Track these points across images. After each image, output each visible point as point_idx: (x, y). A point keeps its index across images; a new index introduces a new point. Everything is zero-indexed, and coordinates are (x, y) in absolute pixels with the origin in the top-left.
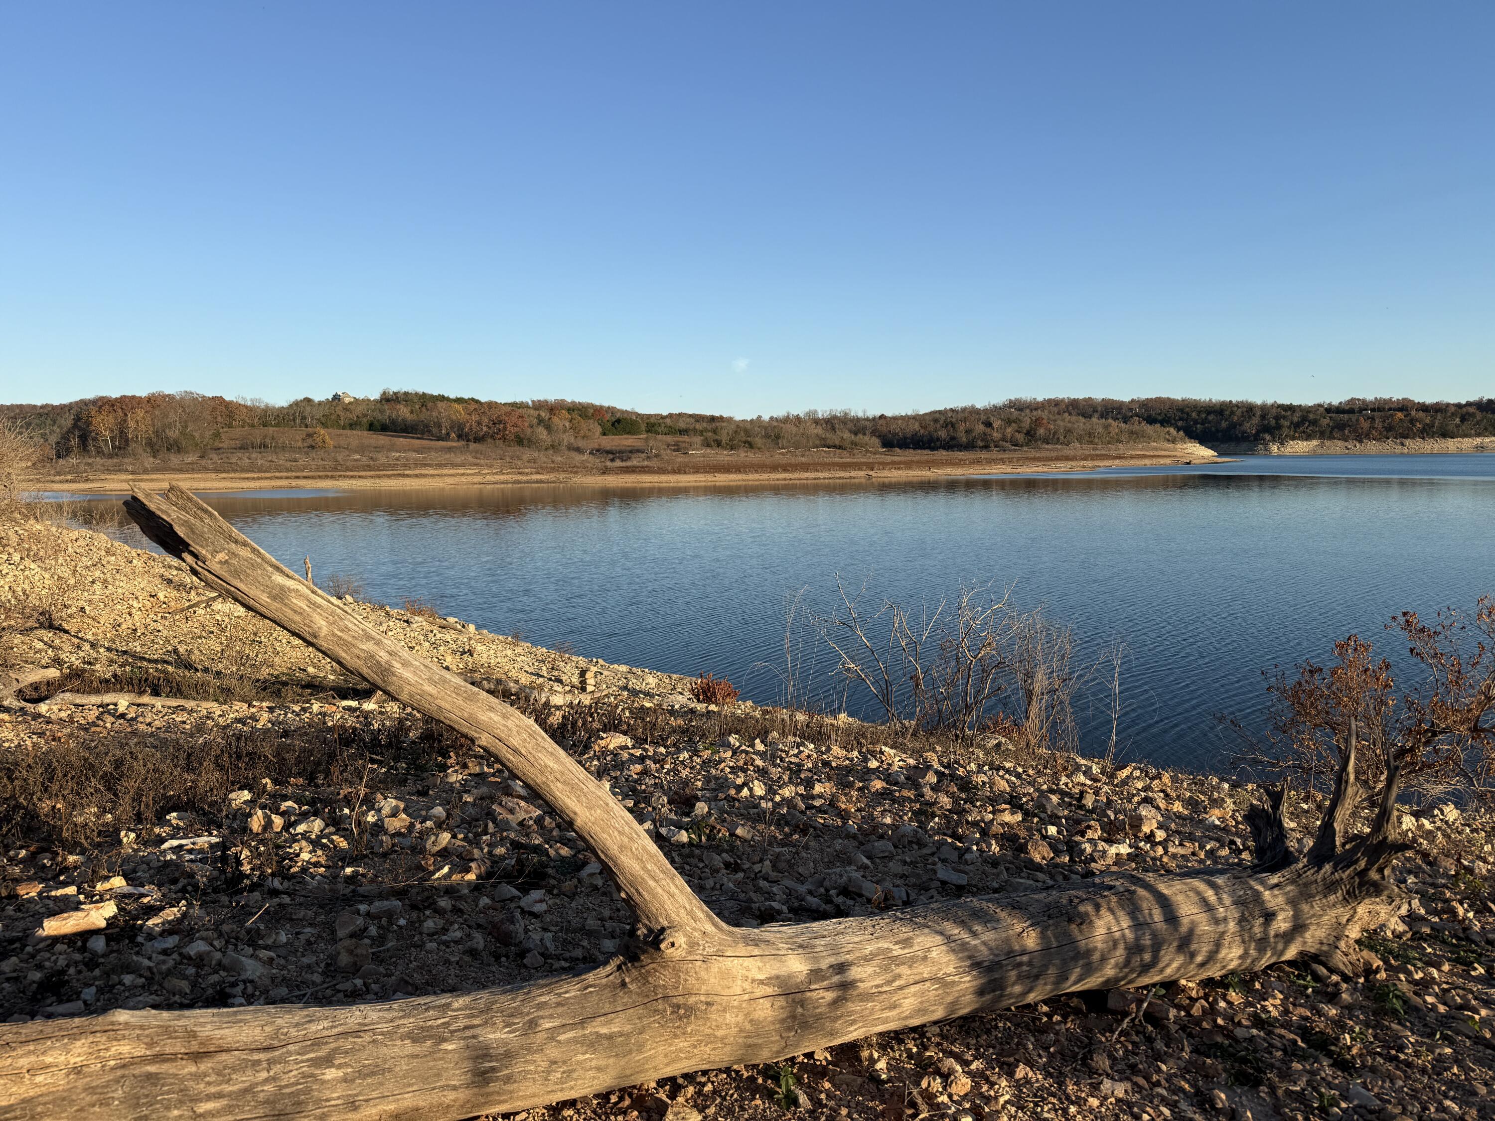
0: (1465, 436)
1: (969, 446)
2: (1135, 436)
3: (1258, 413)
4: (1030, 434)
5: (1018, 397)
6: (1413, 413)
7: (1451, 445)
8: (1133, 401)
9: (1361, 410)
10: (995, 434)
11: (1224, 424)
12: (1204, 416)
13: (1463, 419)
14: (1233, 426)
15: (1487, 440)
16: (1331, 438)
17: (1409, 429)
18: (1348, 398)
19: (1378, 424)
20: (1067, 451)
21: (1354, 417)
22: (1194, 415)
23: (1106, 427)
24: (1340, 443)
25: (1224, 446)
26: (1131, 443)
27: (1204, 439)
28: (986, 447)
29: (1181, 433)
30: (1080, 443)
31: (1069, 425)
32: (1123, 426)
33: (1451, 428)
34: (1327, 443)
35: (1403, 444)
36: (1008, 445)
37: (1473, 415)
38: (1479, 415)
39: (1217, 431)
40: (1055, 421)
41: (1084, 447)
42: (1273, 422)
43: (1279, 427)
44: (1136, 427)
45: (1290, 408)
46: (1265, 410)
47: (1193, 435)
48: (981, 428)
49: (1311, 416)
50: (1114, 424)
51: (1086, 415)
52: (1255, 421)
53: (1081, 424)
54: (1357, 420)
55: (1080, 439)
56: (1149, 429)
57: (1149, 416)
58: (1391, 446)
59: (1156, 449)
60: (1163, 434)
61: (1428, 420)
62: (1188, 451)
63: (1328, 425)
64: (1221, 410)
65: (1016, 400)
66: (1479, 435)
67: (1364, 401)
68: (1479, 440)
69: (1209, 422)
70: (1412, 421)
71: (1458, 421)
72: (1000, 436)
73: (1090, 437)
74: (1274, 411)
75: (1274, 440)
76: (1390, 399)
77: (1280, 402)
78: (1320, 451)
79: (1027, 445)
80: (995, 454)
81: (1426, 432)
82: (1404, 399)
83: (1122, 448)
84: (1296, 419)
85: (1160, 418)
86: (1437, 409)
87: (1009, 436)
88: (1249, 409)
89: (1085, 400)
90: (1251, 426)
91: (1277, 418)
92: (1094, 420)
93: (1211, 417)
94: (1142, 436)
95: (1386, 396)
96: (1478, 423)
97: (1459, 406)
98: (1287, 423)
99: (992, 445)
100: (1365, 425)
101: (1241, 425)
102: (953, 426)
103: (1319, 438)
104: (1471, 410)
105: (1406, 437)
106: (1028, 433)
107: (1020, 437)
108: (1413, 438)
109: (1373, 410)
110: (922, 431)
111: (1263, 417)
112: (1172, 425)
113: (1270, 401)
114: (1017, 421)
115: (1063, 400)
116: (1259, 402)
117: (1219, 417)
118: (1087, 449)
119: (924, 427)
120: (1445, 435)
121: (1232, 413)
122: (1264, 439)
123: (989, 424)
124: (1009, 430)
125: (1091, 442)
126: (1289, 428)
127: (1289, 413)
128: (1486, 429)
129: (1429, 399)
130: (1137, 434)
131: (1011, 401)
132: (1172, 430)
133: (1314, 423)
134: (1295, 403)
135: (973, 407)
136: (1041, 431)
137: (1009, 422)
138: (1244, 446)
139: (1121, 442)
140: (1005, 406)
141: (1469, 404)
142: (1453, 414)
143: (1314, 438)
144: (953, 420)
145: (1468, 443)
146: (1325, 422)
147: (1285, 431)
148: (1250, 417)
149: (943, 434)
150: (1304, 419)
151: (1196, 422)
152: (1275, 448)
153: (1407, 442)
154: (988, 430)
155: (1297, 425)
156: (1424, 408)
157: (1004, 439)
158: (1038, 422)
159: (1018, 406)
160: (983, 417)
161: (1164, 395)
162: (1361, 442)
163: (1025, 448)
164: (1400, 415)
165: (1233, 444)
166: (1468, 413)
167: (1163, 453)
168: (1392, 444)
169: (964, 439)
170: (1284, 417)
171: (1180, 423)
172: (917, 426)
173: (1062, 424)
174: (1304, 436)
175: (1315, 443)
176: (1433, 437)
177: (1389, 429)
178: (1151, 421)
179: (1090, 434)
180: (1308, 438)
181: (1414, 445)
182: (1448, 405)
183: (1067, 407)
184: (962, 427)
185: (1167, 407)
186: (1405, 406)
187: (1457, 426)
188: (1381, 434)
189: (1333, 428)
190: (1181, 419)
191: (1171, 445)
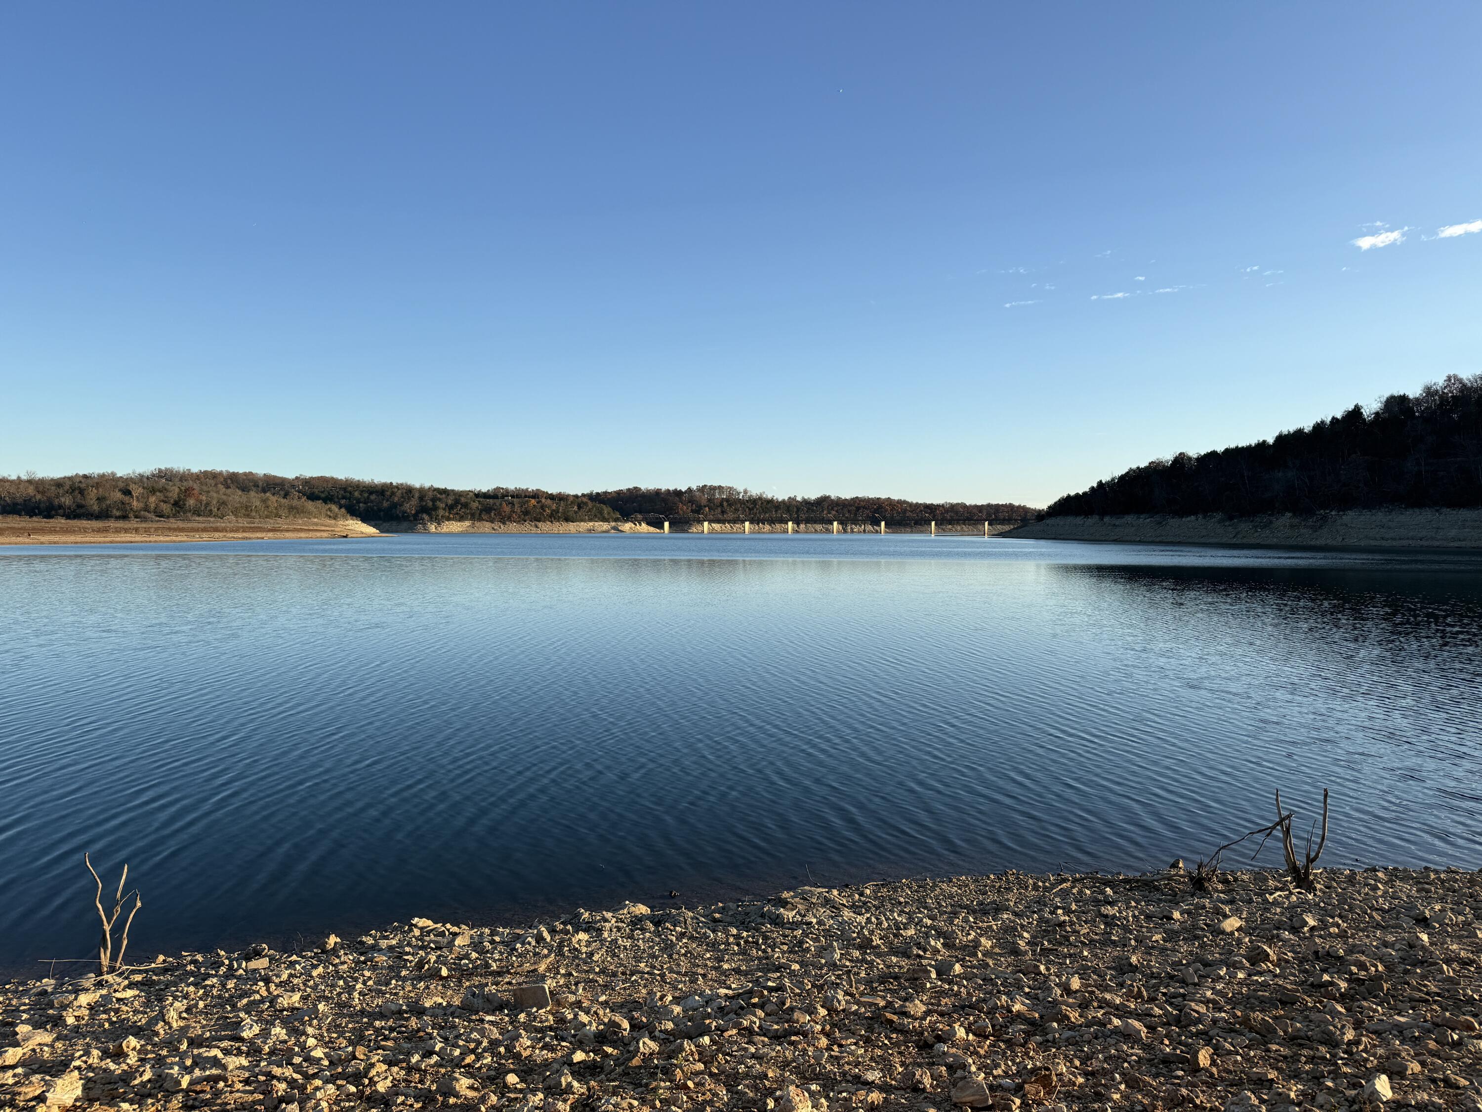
0: (582, 521)
1: (103, 515)
2: (294, 511)
3: (417, 495)
4: (179, 507)
5: (169, 466)
6: (543, 500)
7: (572, 527)
8: (297, 478)
9: (503, 496)
10: (135, 503)
11: (385, 504)
12: (366, 495)
13: (579, 507)
14: (394, 506)
15: (597, 524)
16: (480, 519)
17: (541, 514)
18: (494, 486)
19: (517, 508)
20: (220, 524)
21: (498, 502)
22: (356, 494)
23: (264, 501)
24: (488, 524)
25: (386, 525)
26: (291, 517)
27: (366, 518)
28: (124, 517)
29: (343, 510)
30: (236, 516)
31: (224, 497)
32: (283, 501)
33: (571, 514)
34: (477, 524)
35: (537, 527)
36: (151, 516)
37: (586, 504)
38: (590, 504)
39: (380, 510)
40: (208, 492)
41: (240, 520)
42: (430, 504)
43: (435, 508)
44: (295, 502)
45: (445, 492)
46: (423, 493)
47: (353, 512)
48: (119, 495)
49: (463, 500)
50: (274, 499)
51: (244, 489)
52: (414, 502)
53: (237, 497)
54: (501, 505)
55: (235, 513)
56: (310, 505)
57: (313, 494)
58: (528, 527)
59: (316, 524)
60: (324, 510)
61: (554, 507)
62: (350, 527)
63: (477, 508)
64: (383, 491)
65: (167, 469)
66: (591, 520)
67: (507, 490)
68: (591, 524)
69: (372, 502)
70: (543, 507)
71: (576, 508)
72: (141, 505)
73: (246, 511)
74: (430, 493)
75: (431, 520)
76: (527, 489)
77: (436, 486)
78: (471, 530)
79: (174, 516)
80: (134, 523)
81: (554, 517)
82: (537, 490)
83: (281, 523)
84: (450, 502)
85: (323, 495)
86: (560, 498)
87: (153, 506)
88: (409, 491)
89: (245, 474)
90: (410, 507)
91: (434, 500)
92: (252, 494)
93: (373, 497)
94: (303, 512)
95: (524, 487)
96: (590, 510)
97: (576, 496)
98: (442, 505)
99: (131, 515)
100: (507, 509)
101: (401, 505)
102: (82, 492)
103: (471, 520)
104: (585, 500)
105: (539, 521)
106: (176, 504)
107: (166, 508)
108: (544, 522)
109: (513, 497)
110: (39, 497)
111: (421, 498)
112: (335, 503)
113: (427, 485)
114: (163, 490)
115: (221, 473)
116: (418, 485)
117: (381, 497)
118: (244, 522)
119: (43, 493)
120: (567, 520)
121: (393, 493)
122: (423, 519)
123: (127, 492)
124: (152, 499)
125: (248, 516)
126: (444, 509)
127: (444, 496)
128: (595, 516)
129: (553, 490)
130: (297, 509)
131: (160, 471)
132: (334, 508)
133: (466, 506)
134: (449, 488)
135: (113, 474)
136: (191, 502)
137: (153, 491)
138: (405, 525)
139: (280, 517)
140: (153, 475)
141: (583, 495)
142: (572, 502)
143: (466, 519)
144: (83, 486)
145: (584, 526)
146: (475, 505)
147: (441, 512)
148: (409, 499)
149: (67, 500)
150: (457, 502)
151: (359, 502)
152: (432, 528)
153: (540, 524)
154: (126, 499)
155: (451, 508)
156: (551, 497)
157: (146, 509)
158: (188, 492)
159: (166, 476)
160: (121, 485)
161: (327, 474)
162: (504, 523)
163: (172, 520)
164: (533, 501)
165: (394, 523)
166: (582, 502)
167: (323, 528)
168: (528, 526)
169: (96, 508)
170: (440, 500)
171: (343, 502)
172: (31, 491)
173: (215, 495)
174: (458, 517)
175: (467, 523)
176: (559, 521)
177: (526, 513)
178: (312, 497)
179: (247, 507)
180: (462, 519)
181: (545, 526)
182: (568, 496)
183: (225, 479)
184: (93, 494)
185: (330, 486)
186: (537, 495)
187: (576, 512)
188: (519, 517)
189: (481, 512)
190: (344, 498)
191: (333, 522)
